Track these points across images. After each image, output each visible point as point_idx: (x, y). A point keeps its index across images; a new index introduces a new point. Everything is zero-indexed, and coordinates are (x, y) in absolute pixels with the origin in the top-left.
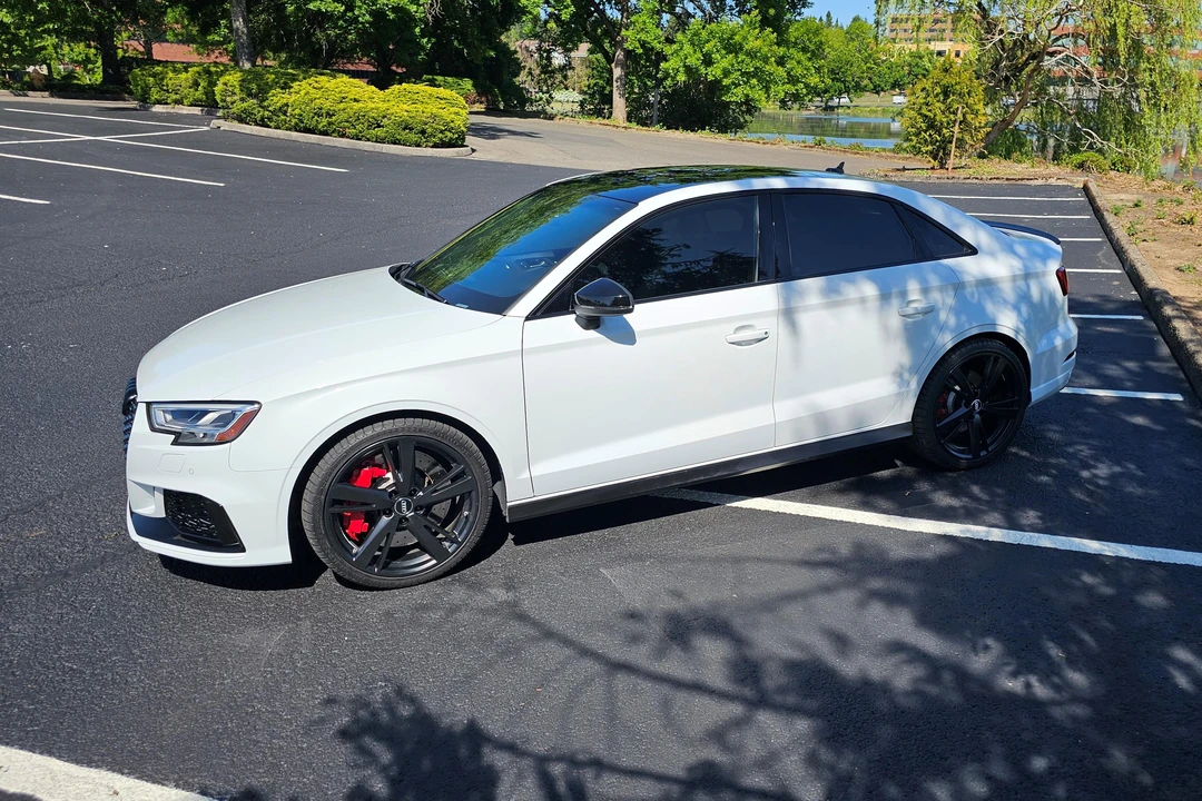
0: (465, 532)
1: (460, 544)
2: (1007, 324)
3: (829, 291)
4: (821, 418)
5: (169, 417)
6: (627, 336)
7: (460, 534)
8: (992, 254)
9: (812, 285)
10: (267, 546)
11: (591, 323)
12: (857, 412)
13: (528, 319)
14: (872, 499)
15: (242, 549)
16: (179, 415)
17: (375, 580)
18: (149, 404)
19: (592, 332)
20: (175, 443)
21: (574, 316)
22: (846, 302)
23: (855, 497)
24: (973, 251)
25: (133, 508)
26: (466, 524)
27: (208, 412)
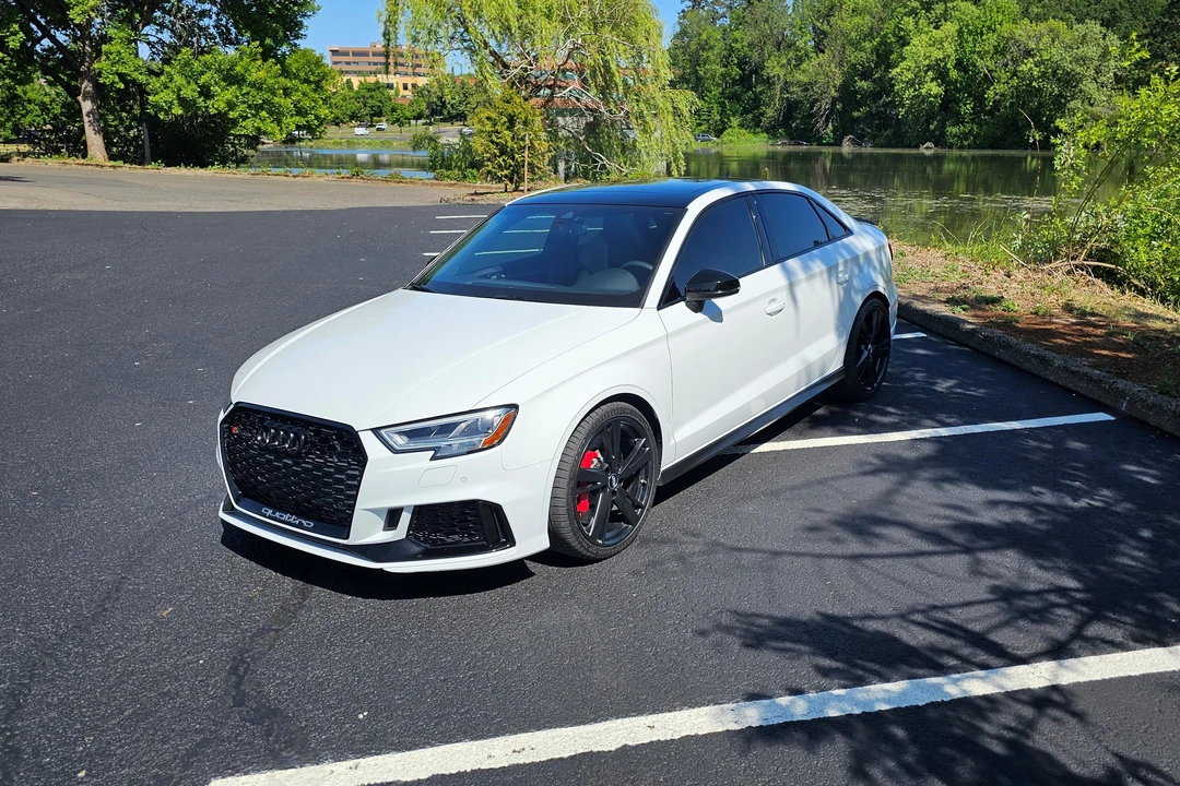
0: (646, 497)
1: (644, 508)
2: (881, 285)
3: (806, 268)
4: (807, 369)
5: (406, 439)
6: (717, 316)
7: (642, 499)
8: (858, 235)
9: (793, 263)
10: (531, 538)
11: (697, 307)
12: (823, 362)
13: (658, 309)
14: (842, 428)
16: (411, 435)
18: (376, 431)
19: (699, 314)
20: (433, 459)
21: (683, 303)
22: (814, 276)
23: (829, 430)
24: (850, 232)
25: (353, 540)
26: (644, 490)
27: (456, 425)
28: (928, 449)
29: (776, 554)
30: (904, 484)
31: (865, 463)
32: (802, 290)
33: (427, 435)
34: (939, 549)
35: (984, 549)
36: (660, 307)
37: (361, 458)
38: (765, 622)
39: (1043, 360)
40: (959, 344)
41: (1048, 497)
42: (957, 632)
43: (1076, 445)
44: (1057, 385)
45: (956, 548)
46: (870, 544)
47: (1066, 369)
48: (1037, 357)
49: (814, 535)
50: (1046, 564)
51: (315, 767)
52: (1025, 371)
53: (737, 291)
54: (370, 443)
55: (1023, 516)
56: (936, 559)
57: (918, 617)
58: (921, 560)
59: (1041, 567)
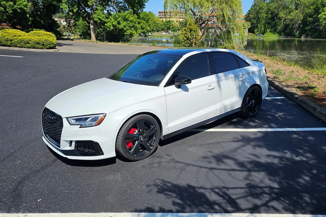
0: (155, 143)
1: (154, 146)
2: (258, 82)
3: (226, 76)
4: (225, 107)
5: (75, 121)
6: (186, 90)
7: (153, 144)
8: (253, 66)
9: (221, 74)
10: (109, 153)
11: (179, 87)
12: (232, 105)
13: (164, 87)
14: (237, 126)
15: (103, 154)
16: (77, 120)
17: (136, 158)
18: (67, 118)
19: (179, 89)
20: (80, 127)
21: (174, 85)
22: (229, 78)
23: (232, 126)
24: (249, 65)
25: (62, 148)
26: (155, 141)
27: (89, 118)
28: (260, 135)
29: (188, 165)
30: (243, 146)
31: (237, 138)
32: (223, 83)
33: (81, 121)
34: (240, 169)
35: (255, 171)
36: (165, 86)
37: (61, 125)
38: (169, 185)
39: (314, 109)
40: (293, 101)
41: (288, 155)
42: (227, 197)
43: (311, 138)
44: (317, 117)
45: (246, 169)
46: (219, 165)
47: (320, 112)
48: (313, 107)
49: (204, 160)
50: (272, 178)
51: (17, 214)
52: (309, 111)
53: (191, 83)
54: (65, 121)
55: (276, 161)
56: (237, 173)
57: (217, 190)
58: (232, 172)
59: (270, 180)
